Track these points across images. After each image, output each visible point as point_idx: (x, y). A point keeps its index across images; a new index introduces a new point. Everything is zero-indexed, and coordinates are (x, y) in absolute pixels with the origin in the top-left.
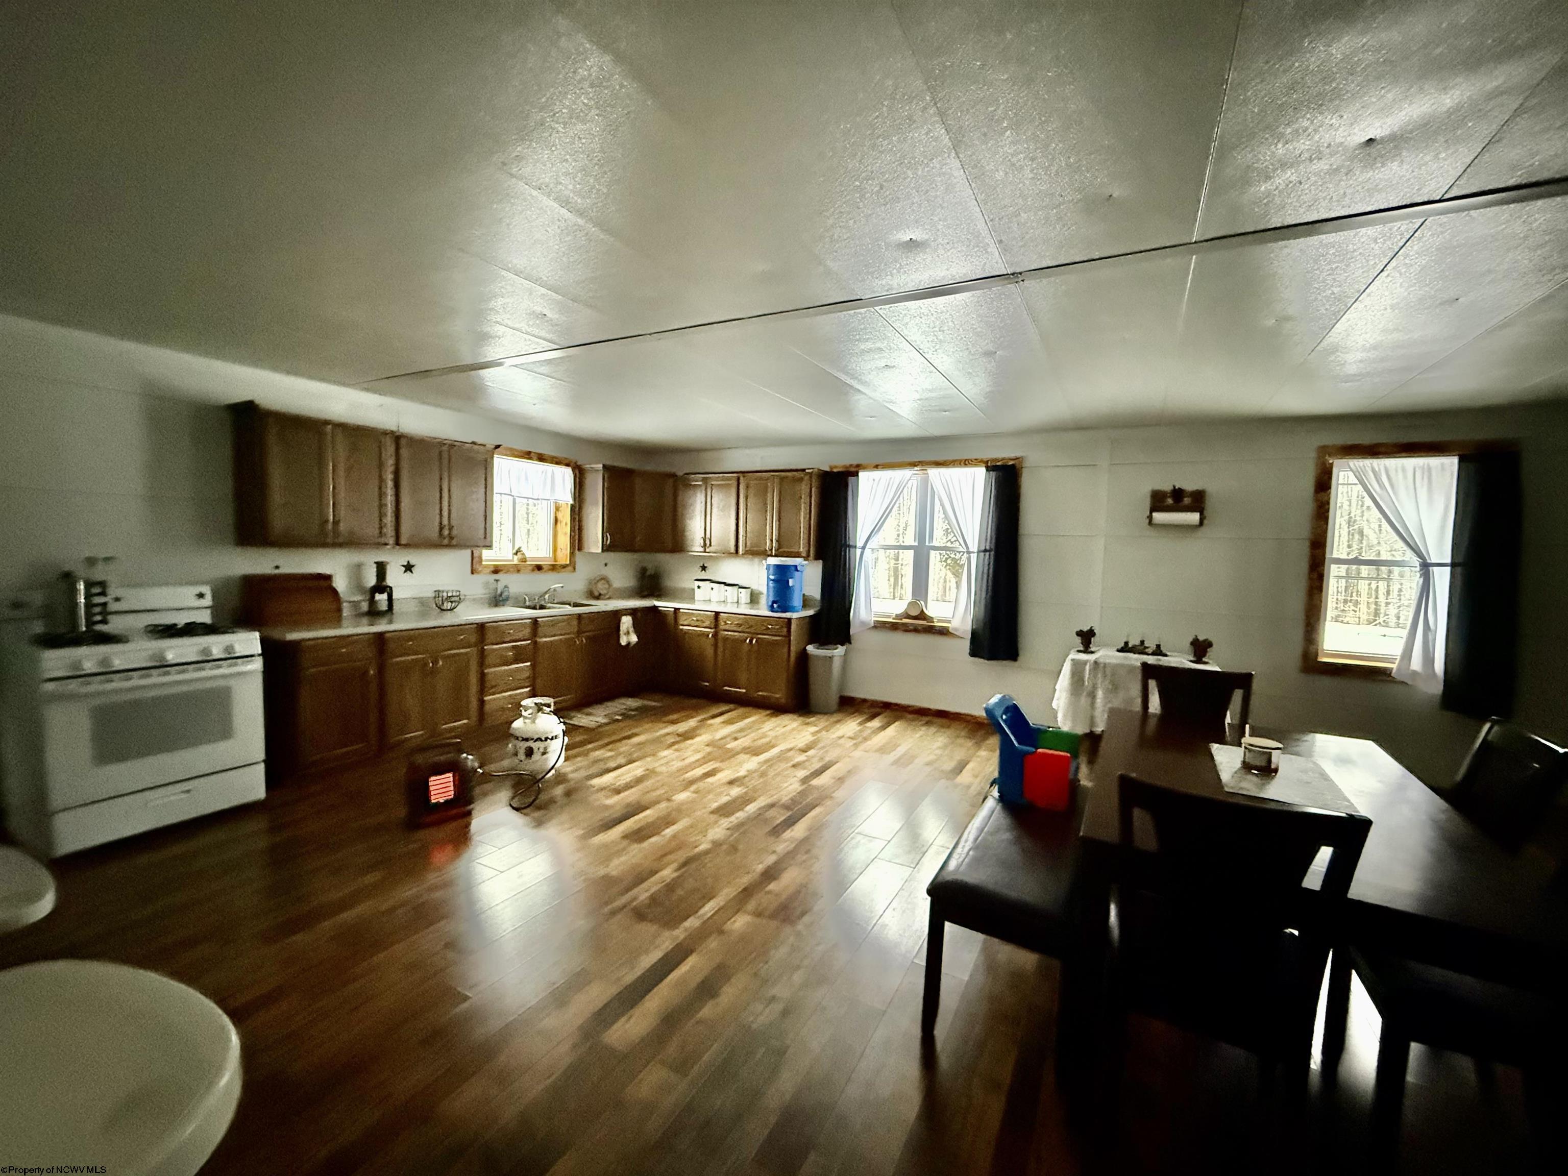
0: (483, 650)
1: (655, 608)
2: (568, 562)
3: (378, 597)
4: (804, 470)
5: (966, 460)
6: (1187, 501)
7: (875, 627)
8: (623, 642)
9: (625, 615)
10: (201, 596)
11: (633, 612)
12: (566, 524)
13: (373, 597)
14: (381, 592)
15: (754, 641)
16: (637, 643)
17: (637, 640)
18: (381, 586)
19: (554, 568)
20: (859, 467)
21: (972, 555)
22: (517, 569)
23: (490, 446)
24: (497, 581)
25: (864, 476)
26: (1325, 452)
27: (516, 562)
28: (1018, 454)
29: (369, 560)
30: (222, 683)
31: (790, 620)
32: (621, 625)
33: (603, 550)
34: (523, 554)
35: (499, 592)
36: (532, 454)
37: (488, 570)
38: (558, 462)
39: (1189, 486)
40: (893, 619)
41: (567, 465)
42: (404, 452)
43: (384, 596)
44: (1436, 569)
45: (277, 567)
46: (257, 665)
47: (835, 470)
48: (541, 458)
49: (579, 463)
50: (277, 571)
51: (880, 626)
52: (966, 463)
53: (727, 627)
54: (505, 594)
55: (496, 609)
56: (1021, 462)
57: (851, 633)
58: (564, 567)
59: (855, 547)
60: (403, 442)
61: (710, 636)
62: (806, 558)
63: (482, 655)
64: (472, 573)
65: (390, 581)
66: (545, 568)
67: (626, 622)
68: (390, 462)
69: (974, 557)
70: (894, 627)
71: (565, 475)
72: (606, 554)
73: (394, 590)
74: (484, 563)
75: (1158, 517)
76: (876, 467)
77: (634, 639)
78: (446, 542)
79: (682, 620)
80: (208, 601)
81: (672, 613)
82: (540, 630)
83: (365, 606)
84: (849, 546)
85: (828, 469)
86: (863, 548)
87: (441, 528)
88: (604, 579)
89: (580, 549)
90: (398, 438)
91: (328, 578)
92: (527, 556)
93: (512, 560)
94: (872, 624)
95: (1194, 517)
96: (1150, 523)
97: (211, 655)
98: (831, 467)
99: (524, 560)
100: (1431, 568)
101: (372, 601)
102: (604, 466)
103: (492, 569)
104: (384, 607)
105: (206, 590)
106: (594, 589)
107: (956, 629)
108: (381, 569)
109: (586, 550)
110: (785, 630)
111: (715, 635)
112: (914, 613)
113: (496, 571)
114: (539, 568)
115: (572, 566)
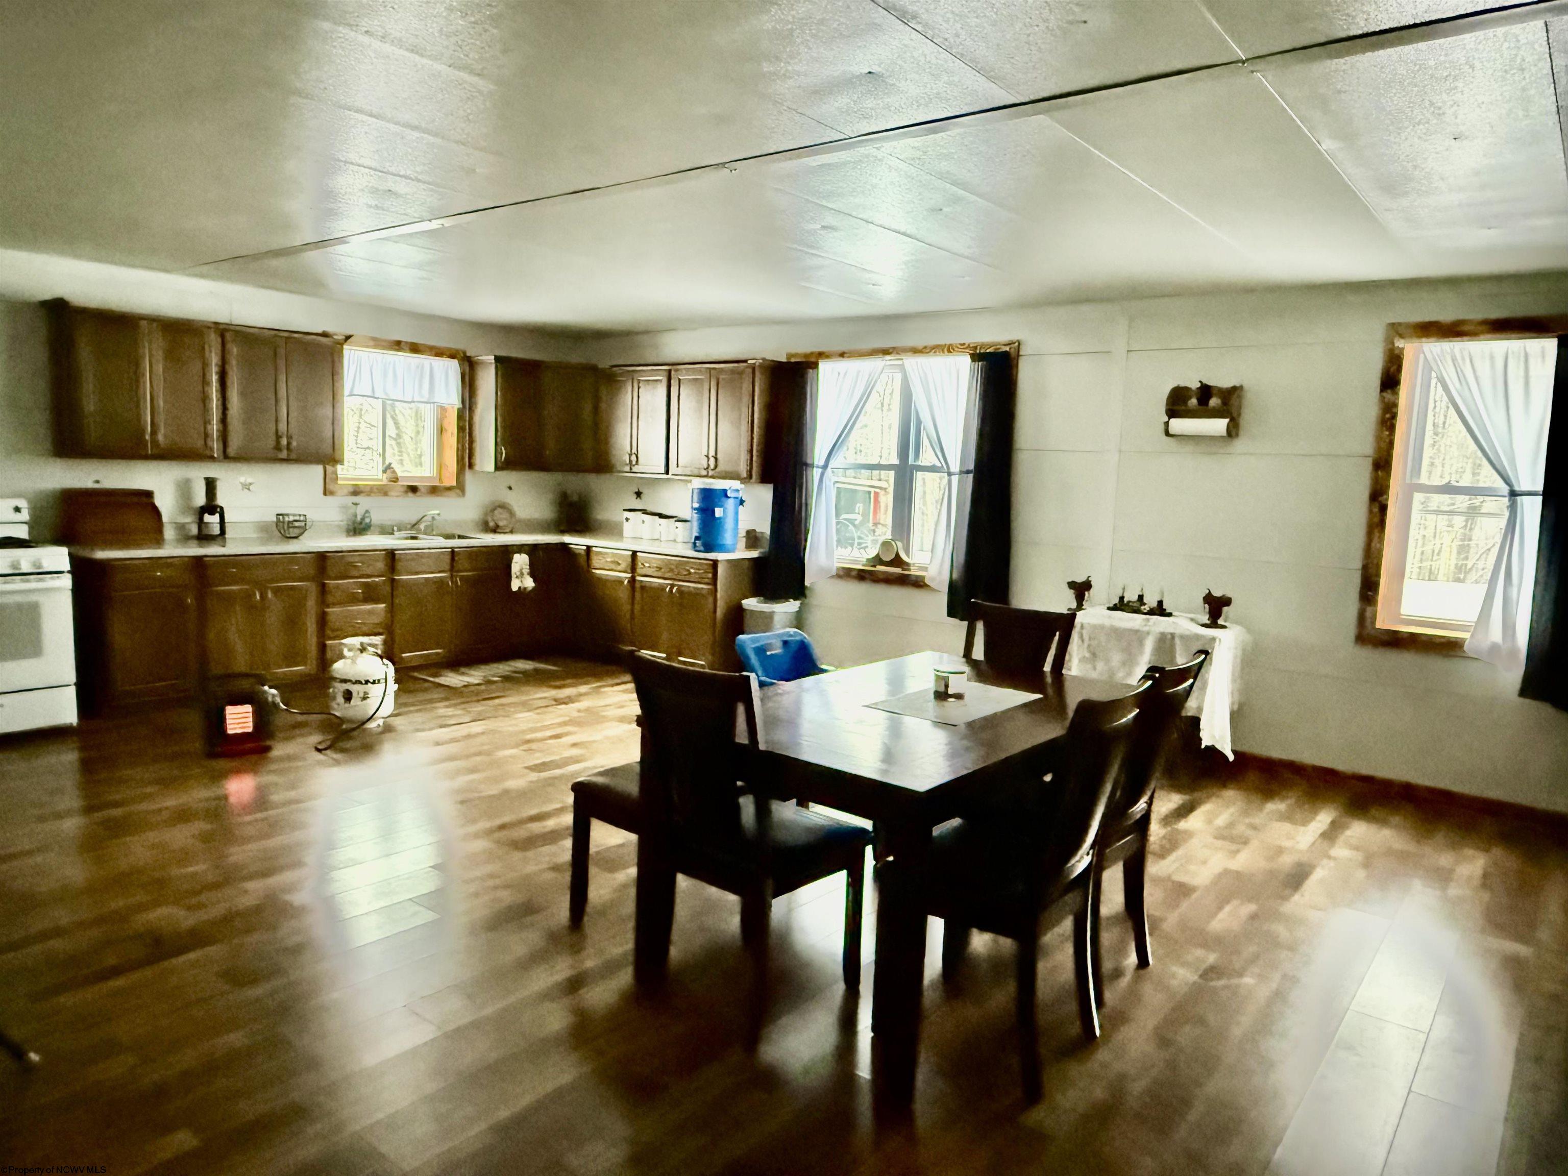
0: (324, 585)
1: (564, 546)
2: (454, 484)
3: (207, 518)
4: (745, 361)
5: (950, 345)
6: (1214, 402)
7: (839, 576)
8: (515, 585)
9: (520, 552)
10: (17, 510)
11: (532, 550)
12: (452, 434)
13: (201, 519)
14: (212, 513)
15: (674, 590)
16: (534, 589)
17: (533, 585)
18: (211, 507)
19: (434, 490)
20: (821, 355)
21: (953, 477)
22: (383, 491)
23: (341, 338)
24: (356, 504)
25: (825, 368)
26: (1396, 330)
27: (385, 482)
28: (1014, 337)
29: (197, 474)
30: (33, 598)
31: (715, 563)
32: (513, 565)
33: (497, 468)
34: (394, 472)
35: (359, 518)
36: (403, 344)
37: (345, 491)
38: (439, 353)
39: (1221, 380)
40: (863, 565)
41: (452, 356)
42: (234, 350)
43: (215, 518)
44: (1525, 499)
45: (97, 482)
46: (67, 581)
47: (793, 360)
48: (415, 348)
49: (468, 354)
50: (97, 486)
51: (847, 574)
52: (949, 349)
53: (644, 572)
54: (367, 520)
55: (353, 539)
56: (1018, 349)
57: (807, 583)
58: (449, 489)
59: (812, 466)
60: (228, 336)
61: (626, 582)
62: (743, 481)
63: (323, 590)
64: (325, 494)
65: (221, 500)
66: (423, 490)
67: (520, 562)
68: (214, 360)
69: (955, 479)
70: (862, 576)
71: (451, 369)
72: (498, 473)
73: (225, 510)
74: (339, 482)
75: (1179, 425)
76: (842, 355)
77: (529, 583)
78: (284, 454)
79: (596, 561)
80: (25, 516)
81: (583, 552)
82: (399, 566)
83: (194, 530)
84: (806, 465)
85: (784, 360)
86: (825, 467)
87: (278, 437)
88: (503, 506)
89: (471, 466)
90: (223, 331)
91: (149, 494)
92: (400, 474)
93: (381, 480)
94: (834, 572)
95: (1219, 425)
96: (1167, 433)
97: (20, 569)
98: (789, 356)
99: (395, 480)
100: (1519, 498)
101: (201, 522)
102: (498, 359)
103: (351, 490)
104: (216, 530)
105: (23, 504)
106: (490, 519)
107: (933, 579)
108: (211, 485)
109: (477, 467)
110: (710, 575)
111: (633, 581)
112: (888, 558)
113: (356, 492)
114: (413, 489)
115: (460, 487)
